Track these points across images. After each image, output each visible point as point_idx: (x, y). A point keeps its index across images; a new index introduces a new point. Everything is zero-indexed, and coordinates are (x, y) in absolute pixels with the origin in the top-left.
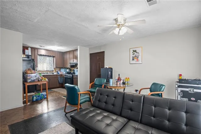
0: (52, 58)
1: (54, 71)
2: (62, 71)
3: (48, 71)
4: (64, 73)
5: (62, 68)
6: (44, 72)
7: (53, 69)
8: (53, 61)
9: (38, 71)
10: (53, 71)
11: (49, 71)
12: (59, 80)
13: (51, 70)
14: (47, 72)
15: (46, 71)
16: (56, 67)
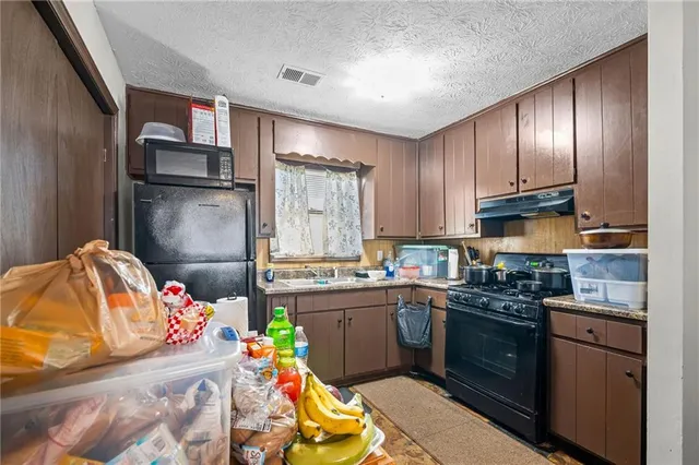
0: (355, 182)
1: (365, 262)
2: (410, 262)
3: (332, 260)
4: (427, 270)
5: (412, 241)
6: (313, 267)
7: (361, 251)
8: (357, 199)
9: (282, 261)
10: (358, 259)
11: (340, 260)
12: (403, 323)
13: (349, 254)
14: (327, 266)
15: (324, 260)
16: (379, 238)
